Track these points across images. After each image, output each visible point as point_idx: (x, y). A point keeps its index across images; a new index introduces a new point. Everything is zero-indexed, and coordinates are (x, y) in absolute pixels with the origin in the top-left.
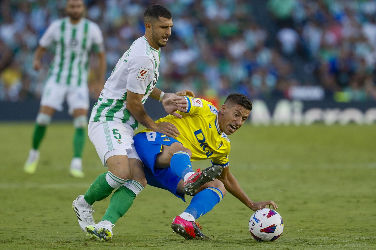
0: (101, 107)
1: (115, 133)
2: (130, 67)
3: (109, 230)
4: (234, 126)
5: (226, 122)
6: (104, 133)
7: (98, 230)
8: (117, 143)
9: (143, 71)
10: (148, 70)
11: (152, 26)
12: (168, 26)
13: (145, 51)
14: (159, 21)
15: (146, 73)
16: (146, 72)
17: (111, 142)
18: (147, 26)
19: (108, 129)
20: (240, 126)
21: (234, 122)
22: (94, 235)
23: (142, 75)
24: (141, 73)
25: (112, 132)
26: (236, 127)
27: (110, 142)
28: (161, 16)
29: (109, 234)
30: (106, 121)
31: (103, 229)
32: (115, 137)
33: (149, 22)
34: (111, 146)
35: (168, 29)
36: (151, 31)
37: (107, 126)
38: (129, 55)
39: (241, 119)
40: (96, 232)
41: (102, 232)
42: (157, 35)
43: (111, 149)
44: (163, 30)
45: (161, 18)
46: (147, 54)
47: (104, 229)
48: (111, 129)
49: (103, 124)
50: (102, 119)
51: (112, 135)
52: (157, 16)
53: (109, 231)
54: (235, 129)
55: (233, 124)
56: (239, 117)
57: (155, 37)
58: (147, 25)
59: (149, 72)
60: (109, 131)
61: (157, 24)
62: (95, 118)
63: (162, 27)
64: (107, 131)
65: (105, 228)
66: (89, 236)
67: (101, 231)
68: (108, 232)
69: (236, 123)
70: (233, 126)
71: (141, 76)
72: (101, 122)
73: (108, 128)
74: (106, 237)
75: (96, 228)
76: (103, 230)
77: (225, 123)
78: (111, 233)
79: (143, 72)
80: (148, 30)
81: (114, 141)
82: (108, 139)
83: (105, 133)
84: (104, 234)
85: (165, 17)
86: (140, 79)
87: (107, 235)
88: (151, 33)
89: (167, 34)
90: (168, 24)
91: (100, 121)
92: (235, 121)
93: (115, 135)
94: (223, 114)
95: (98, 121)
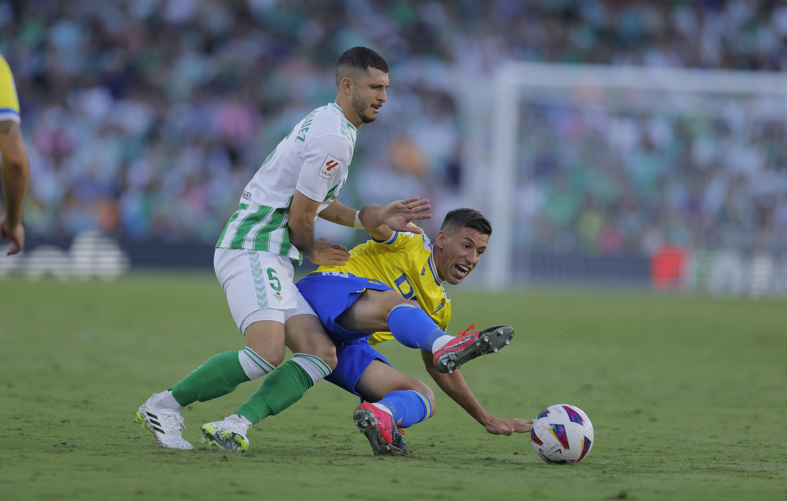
0: (246, 223)
1: (271, 278)
2: (308, 151)
3: (242, 435)
4: (465, 266)
5: (449, 260)
6: (251, 273)
7: (222, 434)
8: (275, 297)
9: (332, 161)
10: (340, 162)
11: (355, 84)
12: (382, 84)
13: (339, 128)
14: (369, 75)
15: (337, 167)
16: (337, 164)
17: (265, 294)
18: (344, 84)
19: (259, 268)
20: (474, 265)
21: (462, 259)
22: (215, 442)
23: (329, 169)
24: (328, 164)
25: (265, 275)
26: (467, 267)
27: (263, 293)
28: (372, 66)
29: (242, 443)
30: (255, 250)
31: (231, 433)
32: (272, 285)
33: (348, 77)
34: (264, 301)
35: (383, 90)
36: (352, 93)
37: (257, 262)
38: (307, 129)
39: (476, 253)
40: (218, 437)
41: (230, 438)
42: (362, 100)
43: (264, 306)
44: (374, 93)
45: (372, 70)
46: (342, 132)
47: (234, 434)
48: (265, 267)
49: (248, 257)
50: (248, 245)
51: (267, 282)
52: (364, 66)
53: (243, 438)
54: (464, 271)
55: (462, 262)
56: (471, 250)
57: (359, 104)
58: (346, 83)
59: (342, 167)
60: (261, 271)
61: (364, 80)
62: (234, 243)
63: (373, 87)
64: (257, 270)
65: (235, 432)
66: (206, 442)
67: (228, 437)
68: (240, 440)
69: (467, 260)
70: (463, 267)
71: (327, 171)
72: (246, 250)
73: (259, 265)
74: (236, 449)
75: (220, 429)
76: (232, 435)
77: (447, 263)
78: (246, 442)
79: (331, 164)
80: (346, 91)
81: (270, 292)
82: (260, 286)
83: (254, 274)
84: (233, 443)
85: (378, 68)
86: (324, 175)
87: (239, 445)
88: (351, 97)
89: (380, 100)
90: (384, 81)
91: (244, 249)
92: (465, 256)
93: (272, 281)
94: (441, 247)
95: (239, 248)
